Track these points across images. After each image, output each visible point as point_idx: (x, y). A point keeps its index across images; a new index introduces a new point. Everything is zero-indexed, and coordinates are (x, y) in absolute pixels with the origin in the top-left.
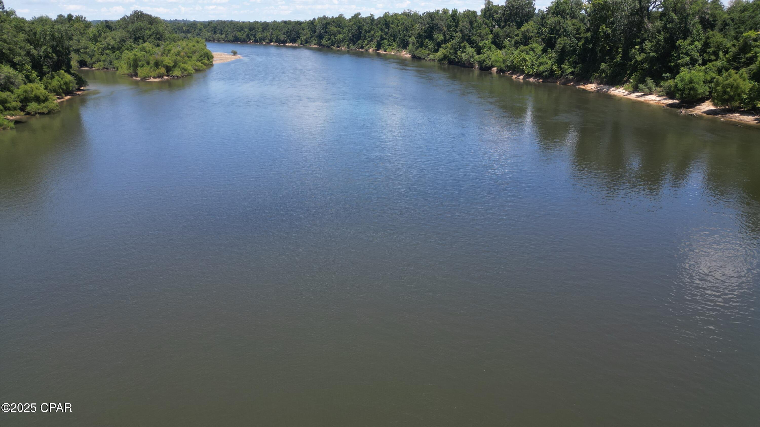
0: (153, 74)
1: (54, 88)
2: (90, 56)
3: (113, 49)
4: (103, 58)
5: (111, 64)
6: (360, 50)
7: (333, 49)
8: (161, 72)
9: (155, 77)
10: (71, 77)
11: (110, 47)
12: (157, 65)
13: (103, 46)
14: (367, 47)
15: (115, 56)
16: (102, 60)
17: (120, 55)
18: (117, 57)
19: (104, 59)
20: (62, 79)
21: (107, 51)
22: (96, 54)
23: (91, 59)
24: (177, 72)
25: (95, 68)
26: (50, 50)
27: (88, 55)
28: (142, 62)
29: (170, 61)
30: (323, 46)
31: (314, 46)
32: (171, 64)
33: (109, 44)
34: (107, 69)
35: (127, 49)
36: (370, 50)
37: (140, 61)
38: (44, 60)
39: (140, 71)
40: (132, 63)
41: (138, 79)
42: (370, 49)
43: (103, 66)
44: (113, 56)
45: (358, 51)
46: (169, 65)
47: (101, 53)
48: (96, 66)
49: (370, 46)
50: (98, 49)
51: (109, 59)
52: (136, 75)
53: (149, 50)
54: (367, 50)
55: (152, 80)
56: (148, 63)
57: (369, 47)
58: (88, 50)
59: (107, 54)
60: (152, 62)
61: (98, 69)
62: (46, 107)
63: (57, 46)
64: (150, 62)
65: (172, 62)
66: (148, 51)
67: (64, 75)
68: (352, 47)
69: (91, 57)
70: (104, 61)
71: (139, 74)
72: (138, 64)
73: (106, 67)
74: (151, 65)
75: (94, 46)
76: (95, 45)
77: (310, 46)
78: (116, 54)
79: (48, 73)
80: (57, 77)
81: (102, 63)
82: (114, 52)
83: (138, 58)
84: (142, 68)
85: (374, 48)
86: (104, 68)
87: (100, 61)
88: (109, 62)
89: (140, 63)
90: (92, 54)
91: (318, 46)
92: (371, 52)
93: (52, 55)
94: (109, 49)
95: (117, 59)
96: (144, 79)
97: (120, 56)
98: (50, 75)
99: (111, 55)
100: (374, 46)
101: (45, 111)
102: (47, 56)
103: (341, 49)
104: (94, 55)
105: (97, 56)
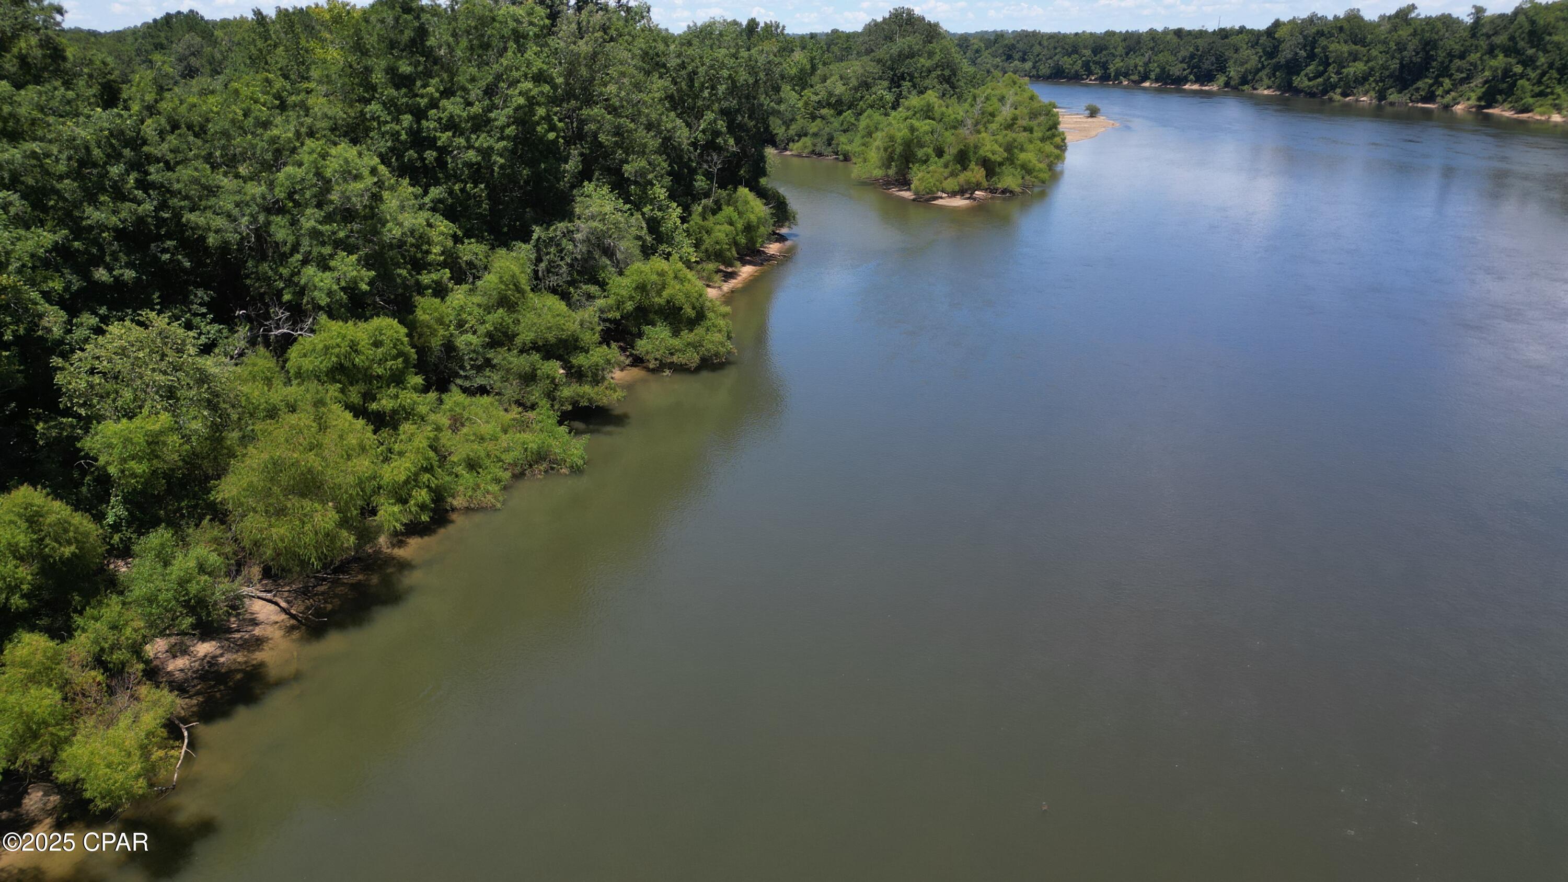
0: (951, 184)
1: (718, 247)
2: (784, 123)
3: (838, 106)
4: (813, 127)
5: (830, 145)
6: (1420, 105)
7: (1334, 101)
8: (974, 180)
9: (953, 194)
10: (764, 208)
11: (833, 100)
12: (962, 159)
13: (816, 98)
14: (1448, 98)
15: (842, 124)
16: (811, 131)
17: (853, 120)
18: (845, 126)
19: (814, 130)
20: (740, 214)
21: (824, 111)
22: (798, 117)
23: (788, 128)
24: (1010, 180)
25: (791, 150)
26: (721, 125)
27: (782, 119)
28: (925, 149)
29: (996, 147)
30: (1297, 91)
31: (1266, 92)
32: (999, 155)
33: (830, 94)
34: (820, 155)
35: (872, 107)
36: (1459, 108)
37: (922, 146)
38: (701, 155)
39: (919, 176)
40: (899, 149)
41: (907, 195)
42: (1458, 103)
43: (810, 149)
44: (836, 123)
45: (1413, 107)
46: (993, 158)
47: (811, 114)
48: (795, 147)
49: (1461, 96)
50: (806, 104)
51: (827, 130)
52: (905, 183)
53: (943, 114)
54: (1447, 107)
55: (946, 202)
56: (940, 153)
57: (1454, 99)
58: (782, 107)
59: (823, 118)
60: (951, 152)
61: (799, 156)
62: (696, 346)
63: (738, 111)
64: (946, 149)
65: (1002, 150)
66: (937, 116)
67: (746, 202)
68: (1393, 96)
69: (787, 124)
70: (815, 135)
71: (915, 184)
72: (914, 155)
73: (818, 149)
74: (946, 157)
75: (797, 96)
76: (800, 94)
77: (1255, 92)
78: (845, 117)
79: (707, 195)
80: (728, 211)
81: (807, 141)
82: (840, 113)
83: (917, 137)
84: (924, 167)
85: (1473, 102)
86: (813, 152)
87: (806, 135)
88: (826, 137)
89: (920, 153)
90: (791, 117)
91: (1278, 93)
92: (1459, 112)
93: (725, 141)
94: (829, 105)
95: (845, 131)
96: (925, 199)
97: (853, 124)
98: (708, 202)
99: (833, 119)
100: (1474, 96)
101: (692, 358)
102: (711, 146)
103: (1357, 101)
104: (793, 120)
105: (800, 123)
